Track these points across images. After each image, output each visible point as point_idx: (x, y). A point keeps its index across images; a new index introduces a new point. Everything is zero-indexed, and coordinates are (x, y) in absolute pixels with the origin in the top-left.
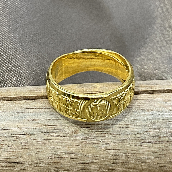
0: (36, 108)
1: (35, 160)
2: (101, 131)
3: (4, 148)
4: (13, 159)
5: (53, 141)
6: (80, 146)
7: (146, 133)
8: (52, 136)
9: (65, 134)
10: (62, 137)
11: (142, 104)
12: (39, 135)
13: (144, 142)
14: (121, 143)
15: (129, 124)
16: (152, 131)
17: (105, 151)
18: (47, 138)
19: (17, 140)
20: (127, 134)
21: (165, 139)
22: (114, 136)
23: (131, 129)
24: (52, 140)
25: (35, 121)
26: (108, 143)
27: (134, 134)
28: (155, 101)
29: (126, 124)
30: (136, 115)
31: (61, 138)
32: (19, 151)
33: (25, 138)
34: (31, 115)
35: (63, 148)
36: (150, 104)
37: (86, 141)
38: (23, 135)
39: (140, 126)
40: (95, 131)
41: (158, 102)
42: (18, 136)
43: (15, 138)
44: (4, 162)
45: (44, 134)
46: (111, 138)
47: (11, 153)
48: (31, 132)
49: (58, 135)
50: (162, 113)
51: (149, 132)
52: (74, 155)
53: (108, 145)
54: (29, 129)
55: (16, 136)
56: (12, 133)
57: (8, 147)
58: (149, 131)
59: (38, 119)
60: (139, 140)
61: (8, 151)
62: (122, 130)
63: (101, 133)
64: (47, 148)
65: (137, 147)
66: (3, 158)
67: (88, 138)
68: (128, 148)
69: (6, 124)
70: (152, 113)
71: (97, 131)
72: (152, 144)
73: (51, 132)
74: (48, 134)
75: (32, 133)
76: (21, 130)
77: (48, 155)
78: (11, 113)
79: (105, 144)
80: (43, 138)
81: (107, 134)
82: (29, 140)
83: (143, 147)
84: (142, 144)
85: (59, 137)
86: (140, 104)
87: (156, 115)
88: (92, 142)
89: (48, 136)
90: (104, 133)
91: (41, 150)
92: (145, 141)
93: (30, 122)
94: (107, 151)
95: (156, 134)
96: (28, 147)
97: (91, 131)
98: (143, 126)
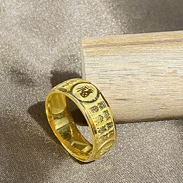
5: (155, 80)
12: (143, 75)
18: (149, 77)
25: (139, 63)
31: (162, 78)
33: (131, 78)
42: (125, 76)
45: (147, 74)
52: (173, 92)
57: (116, 86)
69: (113, 66)
73: (153, 72)
74: (150, 74)
75: (136, 74)
77: (150, 93)
82: (134, 80)
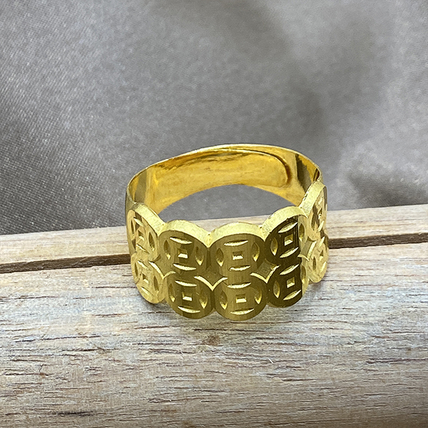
0: (118, 285)
1: (120, 406)
2: (271, 337)
3: (46, 381)
4: (69, 405)
6: (222, 373)
7: (376, 340)
8: (158, 351)
9: (188, 347)
10: (180, 355)
11: (367, 272)
13: (373, 361)
14: (318, 365)
15: (336, 319)
16: (392, 335)
17: (281, 384)
19: (78, 362)
20: (331, 343)
21: (420, 353)
22: (302, 348)
23: (341, 332)
24: (158, 362)
26: (288, 365)
27: (349, 344)
28: (395, 264)
29: (329, 319)
30: (353, 299)
32: (82, 387)
34: (109, 304)
35: (182, 379)
36: (385, 271)
37: (236, 361)
38: (89, 350)
39: (361, 323)
40: (258, 338)
41: (404, 266)
43: (73, 358)
44: (48, 414)
46: (295, 353)
47: (64, 392)
48: (109, 343)
49: (171, 348)
50: (412, 293)
51: (384, 338)
53: (288, 370)
54: (103, 336)
55: (74, 353)
56: (64, 346)
58: (382, 335)
59: (124, 312)
60: (361, 357)
61: (57, 389)
62: (319, 334)
63: (271, 341)
64: (145, 380)
65: (355, 373)
66: (45, 405)
67: (242, 354)
68: (334, 376)
70: (389, 294)
71: (261, 339)
72: (390, 366)
76: (84, 340)
78: (62, 299)
79: (282, 368)
80: (136, 356)
81: (285, 344)
83: (370, 373)
84: (368, 367)
85: (173, 355)
86: (361, 272)
87: (399, 297)
88: (251, 364)
89: (147, 352)
90: (277, 341)
91: (132, 385)
92: (373, 359)
93: (107, 319)
94: (285, 383)
95: (400, 342)
96: (103, 379)
97: (248, 339)
98: (368, 324)
